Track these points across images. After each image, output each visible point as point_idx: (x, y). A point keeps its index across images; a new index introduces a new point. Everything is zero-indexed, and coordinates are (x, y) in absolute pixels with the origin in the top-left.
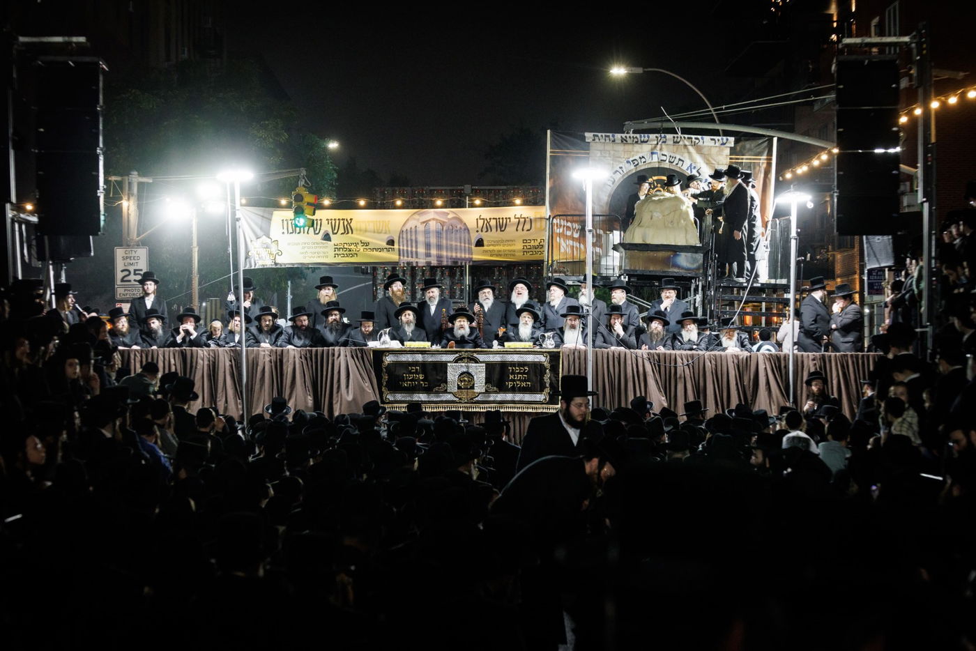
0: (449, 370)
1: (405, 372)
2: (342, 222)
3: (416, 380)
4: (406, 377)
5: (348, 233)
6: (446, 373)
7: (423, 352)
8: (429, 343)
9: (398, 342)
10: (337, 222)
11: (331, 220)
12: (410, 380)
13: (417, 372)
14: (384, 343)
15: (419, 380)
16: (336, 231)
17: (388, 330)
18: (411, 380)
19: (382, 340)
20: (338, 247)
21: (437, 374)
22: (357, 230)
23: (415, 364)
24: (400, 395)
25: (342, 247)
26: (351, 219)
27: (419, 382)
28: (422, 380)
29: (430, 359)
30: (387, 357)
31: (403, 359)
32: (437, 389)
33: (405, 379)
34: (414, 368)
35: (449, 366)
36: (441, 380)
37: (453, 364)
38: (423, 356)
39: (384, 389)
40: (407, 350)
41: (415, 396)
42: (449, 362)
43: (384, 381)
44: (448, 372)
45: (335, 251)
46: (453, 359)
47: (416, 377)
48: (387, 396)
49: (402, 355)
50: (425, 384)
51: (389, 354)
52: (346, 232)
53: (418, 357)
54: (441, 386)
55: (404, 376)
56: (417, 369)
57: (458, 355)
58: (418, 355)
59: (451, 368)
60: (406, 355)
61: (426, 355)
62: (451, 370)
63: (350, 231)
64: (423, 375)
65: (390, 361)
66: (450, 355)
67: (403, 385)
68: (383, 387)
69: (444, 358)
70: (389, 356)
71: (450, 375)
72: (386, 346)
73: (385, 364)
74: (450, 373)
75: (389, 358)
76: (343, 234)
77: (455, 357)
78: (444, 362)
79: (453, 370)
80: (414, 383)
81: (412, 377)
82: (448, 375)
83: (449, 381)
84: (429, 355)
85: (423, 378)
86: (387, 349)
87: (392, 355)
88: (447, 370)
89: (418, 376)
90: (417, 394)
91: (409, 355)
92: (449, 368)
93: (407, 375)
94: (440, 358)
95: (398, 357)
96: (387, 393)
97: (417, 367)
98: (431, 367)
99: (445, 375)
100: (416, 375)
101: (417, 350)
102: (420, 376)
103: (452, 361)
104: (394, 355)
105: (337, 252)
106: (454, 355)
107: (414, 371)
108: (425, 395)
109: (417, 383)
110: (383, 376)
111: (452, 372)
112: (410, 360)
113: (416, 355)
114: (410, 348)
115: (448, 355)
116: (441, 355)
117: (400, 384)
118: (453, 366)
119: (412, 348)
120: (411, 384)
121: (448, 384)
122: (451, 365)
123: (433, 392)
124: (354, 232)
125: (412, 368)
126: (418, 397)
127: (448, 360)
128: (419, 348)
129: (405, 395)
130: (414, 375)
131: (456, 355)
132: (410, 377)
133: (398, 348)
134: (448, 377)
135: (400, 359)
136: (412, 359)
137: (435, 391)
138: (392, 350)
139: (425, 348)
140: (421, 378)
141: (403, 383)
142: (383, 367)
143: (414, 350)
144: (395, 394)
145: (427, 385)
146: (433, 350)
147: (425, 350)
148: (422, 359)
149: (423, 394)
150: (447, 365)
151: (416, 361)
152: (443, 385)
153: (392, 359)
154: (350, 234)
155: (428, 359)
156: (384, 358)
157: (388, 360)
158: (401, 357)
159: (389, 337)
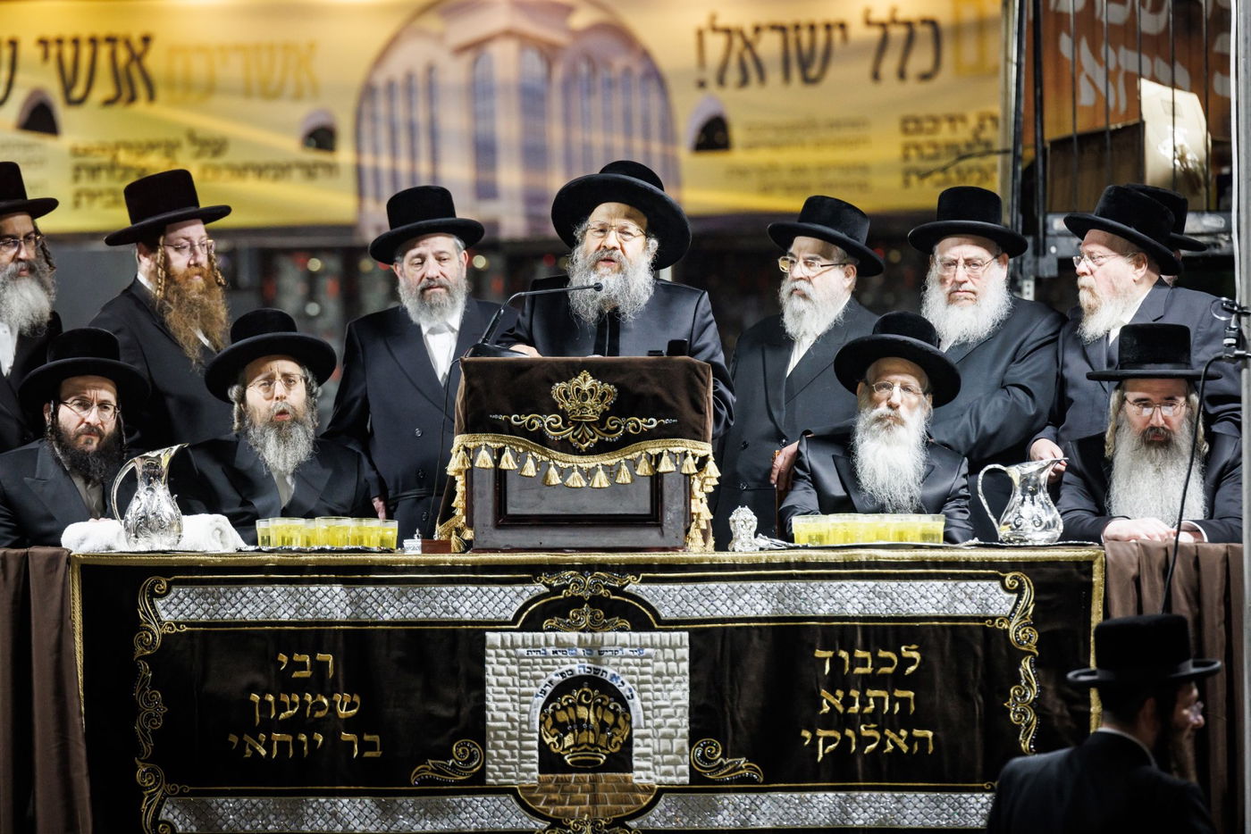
0: (496, 669)
1: (259, 678)
2: (104, 51)
3: (317, 725)
4: (264, 703)
5: (133, 99)
6: (479, 683)
7: (354, 572)
8: (389, 529)
9: (222, 520)
10: (86, 51)
11: (60, 42)
12: (285, 726)
13: (320, 682)
14: (145, 525)
15: (331, 725)
16: (78, 92)
17: (165, 456)
18: (290, 726)
19: (135, 507)
20: (92, 160)
21: (430, 693)
22: (171, 84)
23: (311, 635)
24: (230, 803)
26: (146, 40)
27: (332, 737)
28: (349, 725)
29: (388, 607)
30: (163, 601)
31: (245, 612)
32: (432, 771)
33: (258, 720)
34: (308, 660)
35: (494, 647)
36: (454, 721)
37: (518, 636)
38: (353, 594)
39: (143, 773)
40: (268, 561)
41: (310, 811)
42: (496, 625)
43: (145, 730)
44: (491, 678)
45: (76, 178)
46: (516, 608)
47: (320, 706)
48: (164, 811)
49: (243, 589)
50: (364, 746)
51: (170, 585)
52: (126, 94)
53: (326, 600)
54: (453, 757)
55: (254, 703)
56: (320, 667)
57: (544, 589)
58: (325, 588)
59: (508, 660)
60: (266, 588)
61: (370, 589)
62: (502, 669)
63: (141, 90)
64: (357, 699)
65: (178, 624)
66: (496, 589)
67: (248, 750)
68: (139, 764)
69: (468, 604)
70: (172, 595)
71: (497, 696)
72: (160, 542)
73: (147, 636)
74: (499, 685)
75: (172, 607)
76: (109, 103)
77: (526, 600)
78: (466, 623)
79: (515, 668)
80: (303, 738)
81: (296, 709)
82: (489, 697)
83: (496, 729)
84: (383, 589)
85: (355, 711)
86: (161, 557)
87: (188, 590)
88: (484, 670)
89: (325, 701)
90: (322, 800)
91: (280, 588)
92: (493, 660)
93: (271, 698)
94: (444, 604)
95: (219, 599)
96: (159, 793)
97: (320, 657)
98: (396, 654)
99: (475, 694)
100: (314, 698)
101: (323, 564)
102: (336, 702)
103: (511, 618)
104: (200, 589)
105: (86, 183)
106: (519, 588)
107: (307, 674)
108: (367, 801)
109: (323, 741)
110: (141, 703)
111: (509, 680)
112: (285, 617)
113: (313, 588)
114: (290, 551)
115: (485, 588)
116: (451, 588)
117: (233, 743)
118: (518, 647)
119: (300, 551)
120: (288, 742)
121: (490, 744)
122: (503, 641)
123: (411, 785)
124: (161, 93)
125: (297, 657)
126: (328, 816)
127: (491, 616)
128: (331, 551)
129: (261, 805)
130: (309, 697)
131: (531, 588)
132: (281, 707)
133: (222, 551)
134: (491, 704)
135: (233, 611)
136: (292, 612)
137: (423, 782)
138: (188, 564)
139: (366, 551)
140: (343, 713)
141: (246, 737)
142: (138, 654)
143: (307, 561)
144: (209, 800)
145: (376, 750)
146: (406, 562)
147: (367, 560)
148: (348, 611)
149: (354, 799)
150: (484, 638)
151: (318, 623)
152: (464, 751)
153: (187, 612)
154: (141, 106)
155: (379, 610)
156: (143, 604)
157: (164, 616)
158: (233, 600)
159: (172, 495)
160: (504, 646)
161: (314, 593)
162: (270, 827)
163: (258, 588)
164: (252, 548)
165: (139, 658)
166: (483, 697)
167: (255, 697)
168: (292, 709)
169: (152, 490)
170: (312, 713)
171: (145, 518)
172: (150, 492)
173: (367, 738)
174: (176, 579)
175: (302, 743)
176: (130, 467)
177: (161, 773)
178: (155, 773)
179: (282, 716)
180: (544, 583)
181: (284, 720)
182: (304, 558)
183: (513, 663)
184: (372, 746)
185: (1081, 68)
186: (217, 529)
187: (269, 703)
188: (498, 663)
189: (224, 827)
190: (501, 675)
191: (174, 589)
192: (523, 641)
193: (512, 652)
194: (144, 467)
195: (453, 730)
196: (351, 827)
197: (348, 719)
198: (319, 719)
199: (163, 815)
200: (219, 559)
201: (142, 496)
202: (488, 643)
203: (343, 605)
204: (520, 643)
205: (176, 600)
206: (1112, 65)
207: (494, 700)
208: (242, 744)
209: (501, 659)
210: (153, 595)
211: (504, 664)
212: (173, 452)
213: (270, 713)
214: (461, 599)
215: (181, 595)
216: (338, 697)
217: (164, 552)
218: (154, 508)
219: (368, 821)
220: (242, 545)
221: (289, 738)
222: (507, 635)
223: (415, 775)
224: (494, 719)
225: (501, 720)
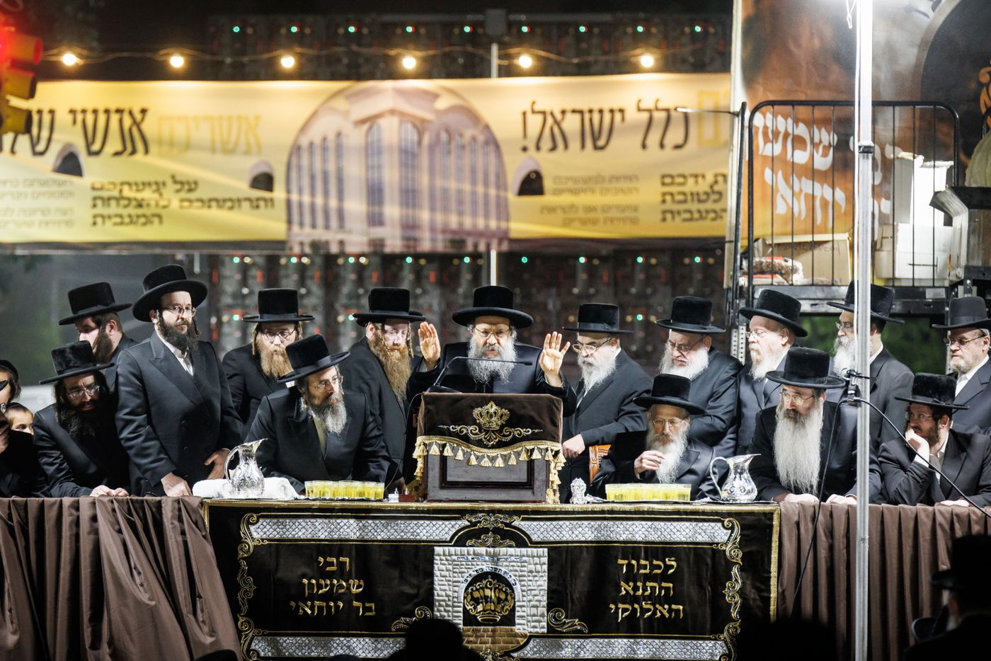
0: (440, 568)
1: (307, 570)
2: (115, 118)
3: (336, 599)
4: (310, 584)
5: (134, 152)
6: (430, 575)
7: (360, 512)
8: (380, 488)
9: (284, 481)
10: (102, 118)
11: (84, 111)
12: (323, 597)
13: (341, 573)
14: (243, 483)
15: (348, 597)
16: (96, 147)
17: (255, 445)
18: (326, 597)
19: (237, 474)
20: (105, 194)
21: (404, 580)
22: (160, 142)
23: (336, 547)
24: (290, 640)
25: (115, 193)
26: (144, 111)
27: (348, 603)
28: (358, 597)
29: (380, 532)
30: (254, 527)
31: (300, 534)
32: (404, 623)
33: (307, 594)
34: (335, 561)
35: (439, 555)
36: (416, 596)
37: (452, 549)
38: (361, 524)
39: (242, 623)
40: (313, 505)
41: (335, 645)
42: (441, 543)
43: (243, 599)
44: (437, 572)
45: (95, 206)
46: (451, 533)
47: (341, 586)
48: (253, 644)
49: (299, 521)
50: (366, 609)
51: (258, 518)
52: (129, 149)
53: (345, 527)
54: (415, 616)
55: (304, 584)
56: (341, 565)
57: (467, 523)
58: (345, 521)
59: (446, 562)
60: (312, 520)
61: (370, 522)
62: (443, 567)
63: (140, 146)
64: (362, 583)
65: (263, 540)
66: (440, 523)
67: (301, 611)
68: (240, 618)
69: (425, 531)
70: (259, 523)
71: (441, 583)
72: (251, 494)
73: (245, 546)
74: (442, 576)
75: (260, 530)
76: (117, 154)
77: (457, 529)
78: (424, 541)
79: (450, 567)
80: (332, 604)
81: (328, 588)
82: (436, 583)
83: (439, 601)
84: (378, 522)
85: (361, 589)
86: (253, 502)
87: (268, 521)
88: (433, 568)
89: (344, 584)
90: (342, 639)
91: (320, 521)
92: (439, 562)
93: (314, 581)
94: (412, 530)
95: (285, 526)
96: (251, 634)
97: (342, 559)
98: (385, 558)
99: (428, 581)
100: (338, 582)
101: (344, 507)
102: (350, 585)
103: (448, 539)
104: (275, 521)
105: (100, 210)
106: (453, 522)
107: (334, 568)
108: (367, 640)
109: (343, 606)
110: (241, 583)
111: (447, 573)
112: (323, 537)
113: (339, 521)
114: (325, 500)
115: (434, 522)
116: (415, 522)
117: (292, 607)
118: (452, 555)
119: (331, 500)
120: (323, 607)
121: (436, 609)
122: (444, 552)
123: (391, 631)
124: (153, 148)
125: (329, 559)
126: (346, 648)
127: (437, 538)
128: (348, 500)
129: (307, 641)
130: (335, 582)
131: (460, 522)
132: (320, 587)
133: (286, 499)
134: (437, 587)
135: (293, 533)
136: (326, 534)
137: (397, 630)
138: (269, 506)
139: (368, 500)
140: (354, 590)
141: (300, 604)
142: (240, 556)
143: (336, 506)
144: (278, 638)
145: (371, 611)
146: (390, 507)
147: (368, 506)
148: (358, 534)
149: (359, 639)
150: (433, 550)
151: (341, 540)
152: (421, 613)
153: (268, 533)
154: (140, 156)
155: (375, 534)
156: (243, 528)
157: (255, 535)
158: (294, 527)
159: (259, 467)
160: (444, 555)
161: (339, 524)
162: (312, 654)
163: (308, 520)
164: (302, 497)
165: (241, 558)
166: (432, 583)
167: (305, 581)
168: (326, 588)
169: (248, 464)
170: (337, 591)
171: (244, 480)
172: (247, 465)
173: (367, 605)
174: (262, 515)
175: (331, 607)
176: (235, 451)
177: (252, 622)
178: (249, 623)
179: (320, 592)
180: (467, 520)
181: (322, 594)
182: (333, 504)
183: (449, 564)
184: (369, 609)
185: (778, 191)
186: (283, 486)
187: (313, 584)
188: (441, 564)
189: (287, 654)
190: (443, 570)
191: (261, 520)
192: (455, 552)
193: (449, 558)
194: (244, 451)
195: (416, 601)
196: (358, 654)
197: (357, 594)
198: (341, 594)
199: (253, 646)
200: (286, 504)
201: (242, 467)
202: (436, 553)
203: (355, 531)
204: (454, 553)
205: (262, 527)
206: (796, 188)
207: (439, 585)
208: (298, 607)
209: (443, 562)
210: (249, 523)
211: (444, 564)
212: (259, 443)
213: (313, 590)
214: (421, 528)
215: (265, 523)
216: (351, 582)
217: (255, 499)
218: (249, 475)
219: (367, 651)
220: (297, 496)
221: (324, 604)
222: (446, 549)
223: (395, 624)
224: (438, 595)
225: (442, 596)
